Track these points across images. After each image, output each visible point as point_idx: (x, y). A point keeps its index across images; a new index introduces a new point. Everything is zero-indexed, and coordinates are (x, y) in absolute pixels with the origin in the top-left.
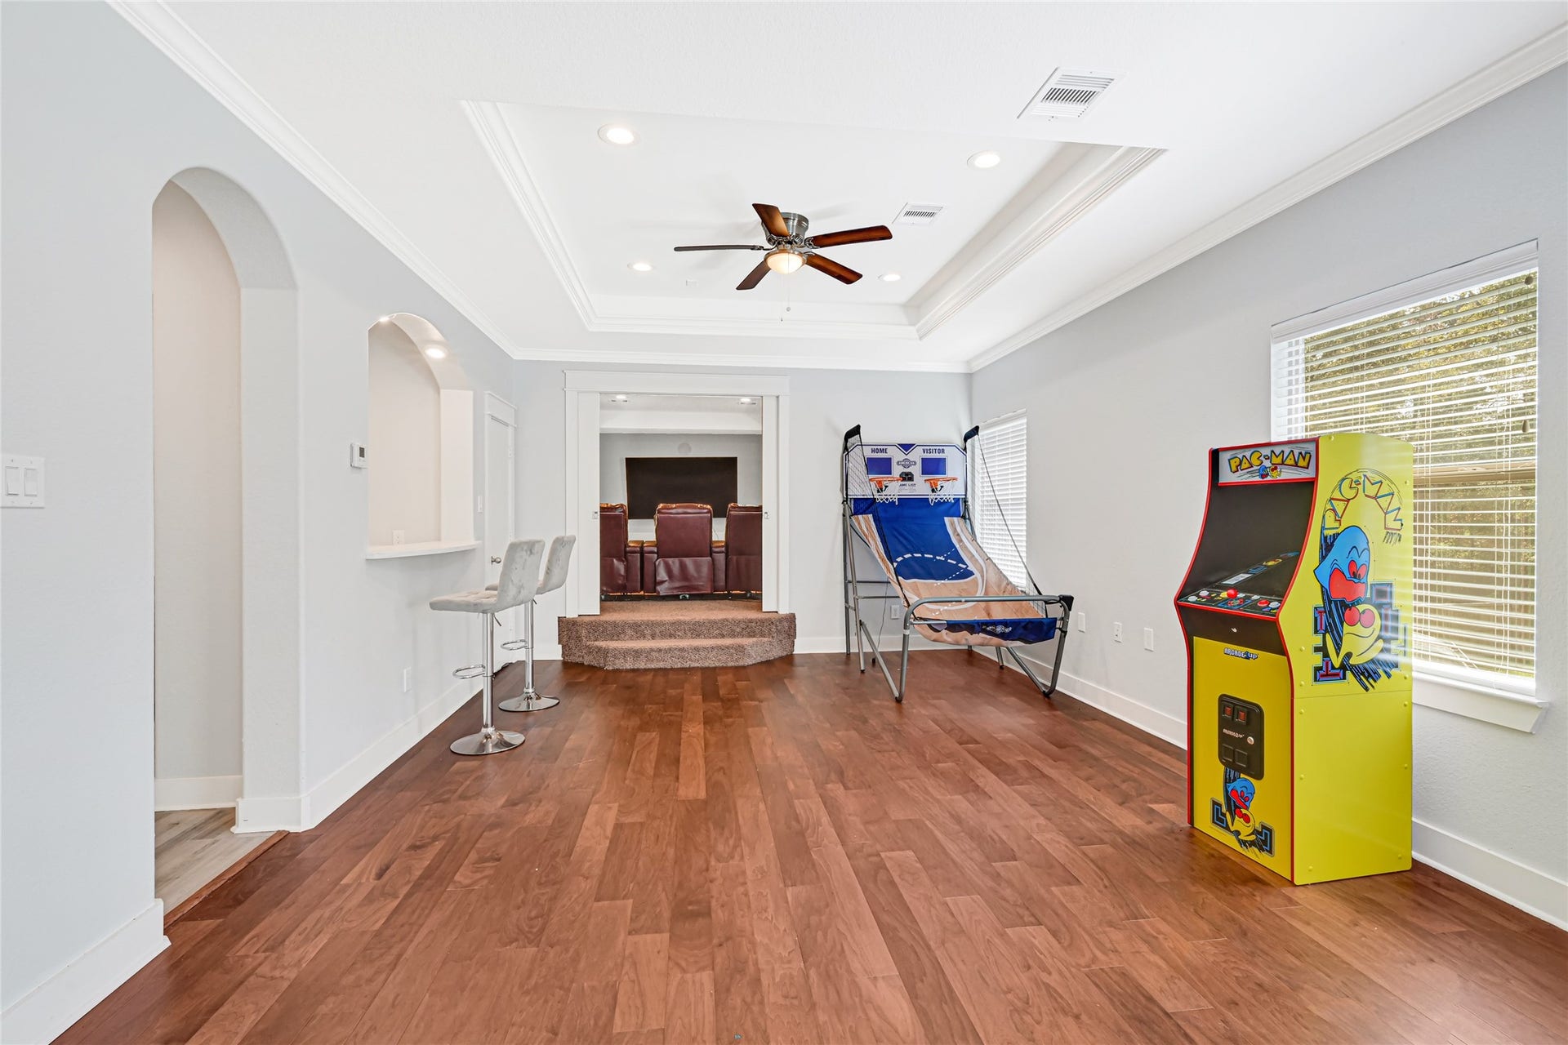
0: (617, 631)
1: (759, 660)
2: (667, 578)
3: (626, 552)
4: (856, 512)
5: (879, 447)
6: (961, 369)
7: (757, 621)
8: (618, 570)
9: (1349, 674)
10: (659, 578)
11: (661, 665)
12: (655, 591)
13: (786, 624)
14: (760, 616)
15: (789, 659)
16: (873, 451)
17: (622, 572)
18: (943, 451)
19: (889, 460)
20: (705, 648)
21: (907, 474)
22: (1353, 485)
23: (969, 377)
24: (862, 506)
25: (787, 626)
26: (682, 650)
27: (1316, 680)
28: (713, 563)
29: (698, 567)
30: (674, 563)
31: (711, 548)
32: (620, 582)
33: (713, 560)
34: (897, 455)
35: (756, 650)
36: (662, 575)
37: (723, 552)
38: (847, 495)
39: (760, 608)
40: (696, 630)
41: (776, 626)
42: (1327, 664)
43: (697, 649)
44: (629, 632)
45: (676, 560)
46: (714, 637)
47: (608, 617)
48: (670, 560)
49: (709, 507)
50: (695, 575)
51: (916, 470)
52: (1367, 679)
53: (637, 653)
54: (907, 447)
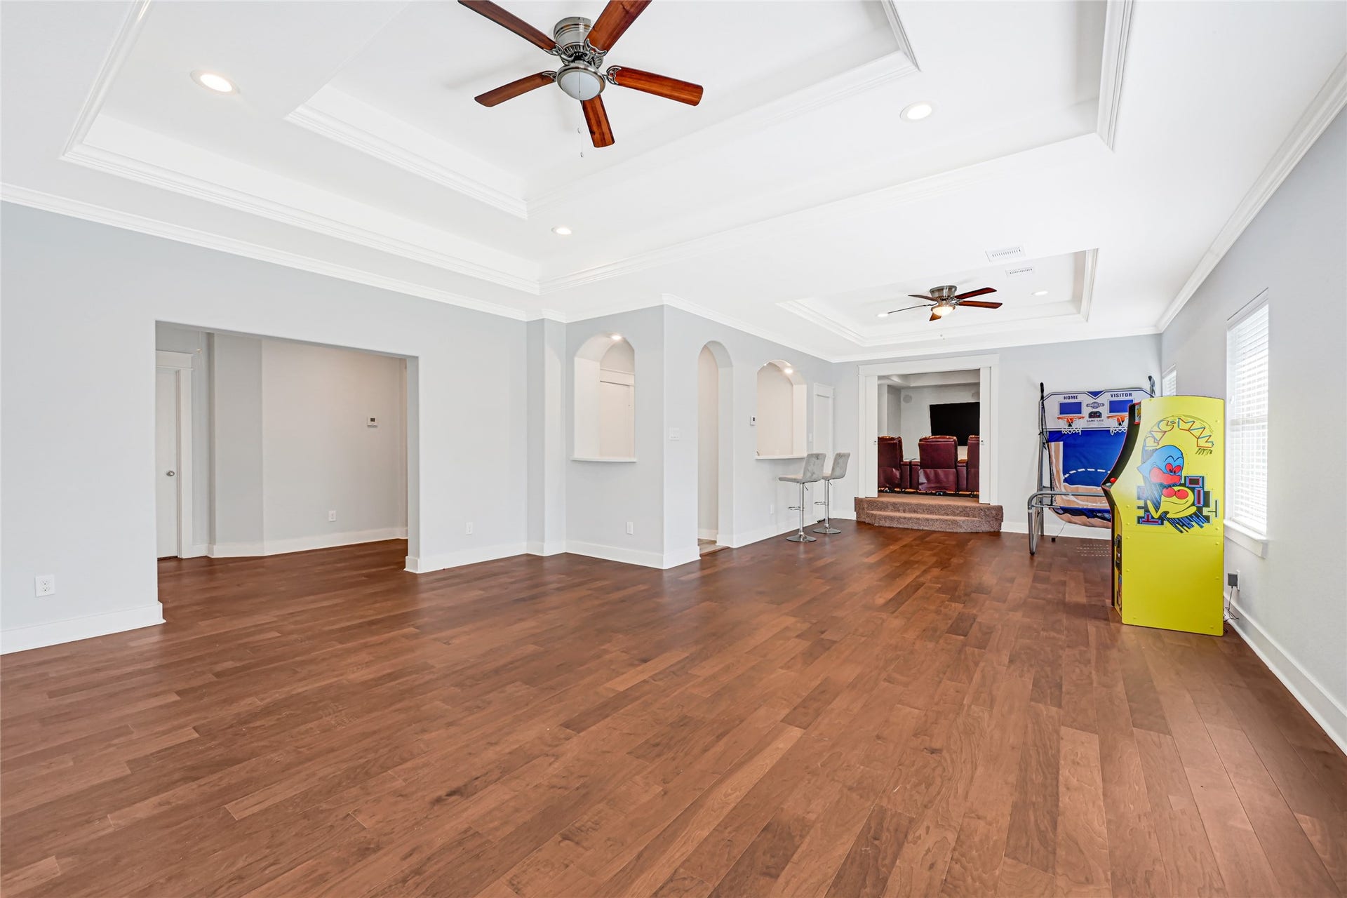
0: (884, 507)
1: (969, 530)
2: (926, 481)
3: (900, 464)
4: (1049, 441)
5: (1070, 395)
6: (1151, 331)
7: (974, 508)
8: (896, 475)
9: (1165, 522)
10: (920, 481)
11: (906, 526)
12: (918, 488)
13: (994, 512)
14: (977, 505)
15: (996, 534)
16: (1065, 398)
17: (898, 476)
18: (1130, 395)
19: (1079, 404)
20: (932, 519)
21: (1096, 413)
22: (1169, 424)
23: (1158, 337)
24: (1054, 436)
25: (997, 514)
26: (918, 519)
27: (1139, 523)
28: (958, 475)
29: (946, 475)
30: (931, 472)
31: (956, 464)
32: (896, 482)
33: (957, 471)
34: (1086, 400)
35: (965, 524)
36: (922, 479)
37: (964, 466)
38: (1043, 429)
39: (978, 501)
40: (930, 509)
41: (985, 511)
42: (1148, 516)
43: (927, 520)
44: (891, 508)
45: (932, 470)
46: (941, 515)
47: (882, 499)
48: (928, 470)
49: (955, 438)
50: (945, 480)
51: (1104, 410)
52: (1182, 526)
53: (892, 518)
54: (1095, 394)
